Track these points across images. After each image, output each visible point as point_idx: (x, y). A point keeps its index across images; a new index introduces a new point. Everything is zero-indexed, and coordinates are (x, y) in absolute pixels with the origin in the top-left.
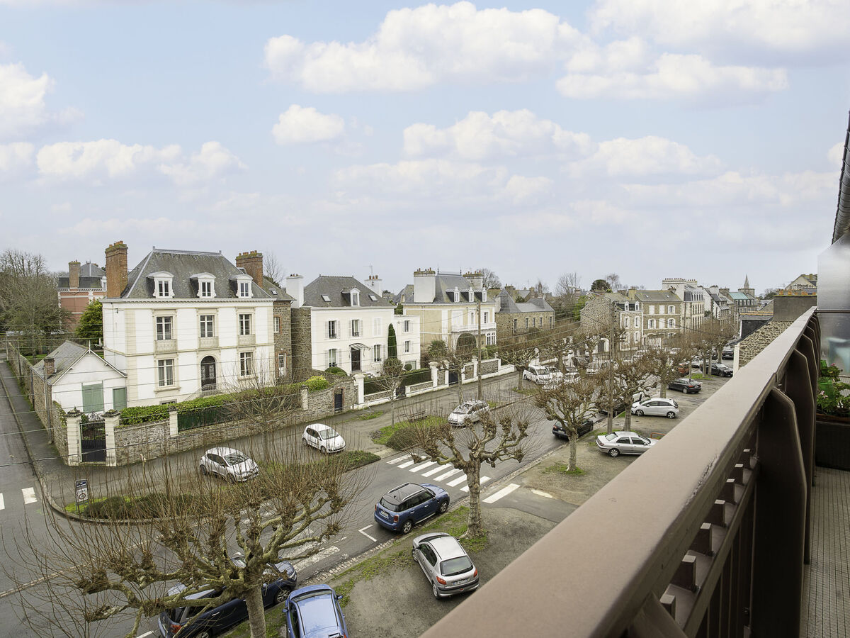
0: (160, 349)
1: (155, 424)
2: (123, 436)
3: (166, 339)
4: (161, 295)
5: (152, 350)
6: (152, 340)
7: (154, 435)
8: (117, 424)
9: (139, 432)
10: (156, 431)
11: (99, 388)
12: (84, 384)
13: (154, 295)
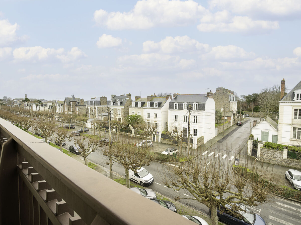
0: (294, 123)
1: (276, 151)
2: (263, 151)
3: (299, 119)
4: (298, 99)
5: (290, 123)
6: (291, 118)
7: (275, 155)
8: (262, 146)
9: (269, 152)
10: (277, 154)
11: (267, 133)
12: (262, 131)
13: (294, 100)
